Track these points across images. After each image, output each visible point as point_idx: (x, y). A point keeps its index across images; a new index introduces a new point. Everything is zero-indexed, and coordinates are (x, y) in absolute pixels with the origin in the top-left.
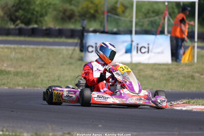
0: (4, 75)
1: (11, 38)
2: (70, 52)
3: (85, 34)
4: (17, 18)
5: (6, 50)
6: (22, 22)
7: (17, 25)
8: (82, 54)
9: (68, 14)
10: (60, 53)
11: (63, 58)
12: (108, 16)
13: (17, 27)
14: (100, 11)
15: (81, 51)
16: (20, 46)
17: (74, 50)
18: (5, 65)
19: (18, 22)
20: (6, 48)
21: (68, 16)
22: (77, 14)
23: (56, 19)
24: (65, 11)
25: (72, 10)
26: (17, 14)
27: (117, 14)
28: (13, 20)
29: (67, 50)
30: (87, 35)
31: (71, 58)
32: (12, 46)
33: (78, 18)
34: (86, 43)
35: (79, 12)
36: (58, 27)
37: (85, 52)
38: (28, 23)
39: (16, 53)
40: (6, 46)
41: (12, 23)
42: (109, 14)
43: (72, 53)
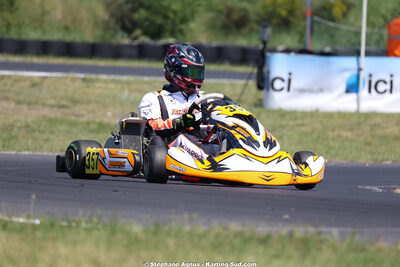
1: (121, 63)
2: (238, 90)
3: (268, 54)
4: (135, 25)
5: (112, 86)
6: (146, 33)
7: (135, 38)
8: (262, 94)
9: (235, 16)
12: (313, 22)
13: (136, 43)
14: (297, 12)
15: (260, 87)
16: (139, 78)
17: (246, 85)
18: (109, 114)
19: (138, 32)
20: (113, 81)
21: (236, 22)
22: (253, 17)
23: (212, 26)
24: (229, 12)
25: (244, 11)
26: (136, 16)
27: (332, 19)
28: (128, 28)
29: (232, 85)
30: (271, 58)
32: (125, 78)
33: (255, 26)
34: (268, 72)
35: (258, 14)
36: (215, 44)
37: (268, 89)
38: (156, 34)
39: (131, 90)
40: (113, 77)
41: (125, 35)
42: (316, 18)
43: (243, 93)
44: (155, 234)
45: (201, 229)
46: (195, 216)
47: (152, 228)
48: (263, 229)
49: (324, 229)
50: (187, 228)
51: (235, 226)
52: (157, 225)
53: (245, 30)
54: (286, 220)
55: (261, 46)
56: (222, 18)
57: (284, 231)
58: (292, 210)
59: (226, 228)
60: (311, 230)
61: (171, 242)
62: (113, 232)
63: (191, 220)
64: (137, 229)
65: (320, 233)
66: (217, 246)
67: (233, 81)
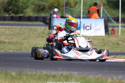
0: (2, 44)
1: (6, 22)
2: (43, 30)
3: (52, 19)
4: (10, 10)
5: (3, 29)
6: (13, 13)
7: (10, 14)
8: (50, 31)
9: (41, 7)
10: (36, 31)
11: (38, 33)
12: (66, 8)
13: (10, 16)
14: (61, 5)
15: (50, 29)
16: (12, 27)
17: (45, 28)
18: (3, 38)
19: (11, 12)
20: (4, 28)
21: (41, 9)
22: (47, 7)
23: (34, 10)
24: (39, 6)
25: (44, 5)
26: (10, 8)
27: (71, 7)
29: (41, 28)
30: (53, 19)
31: (43, 33)
32: (7, 27)
33: (47, 10)
34: (52, 24)
35: (48, 6)
36: (35, 16)
37: (52, 29)
38: (17, 13)
39: (9, 31)
40: (3, 27)
41: (7, 13)
43: (44, 31)
44: (20, 75)
45: (34, 73)
46: (31, 69)
47: (18, 73)
48: (53, 73)
49: (72, 72)
50: (29, 73)
51: (44, 72)
52: (20, 72)
53: (45, 11)
54: (60, 70)
55: (50, 16)
56: (37, 7)
57: (60, 73)
58: (62, 67)
59: (41, 73)
60: (68, 73)
61: (25, 77)
62: (6, 75)
63: (30, 71)
64: (13, 74)
65: (71, 74)
66: (39, 78)
67: (41, 27)
